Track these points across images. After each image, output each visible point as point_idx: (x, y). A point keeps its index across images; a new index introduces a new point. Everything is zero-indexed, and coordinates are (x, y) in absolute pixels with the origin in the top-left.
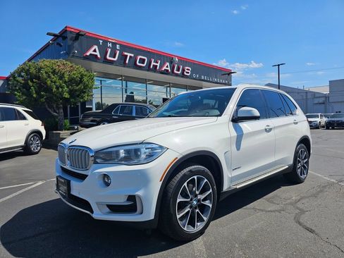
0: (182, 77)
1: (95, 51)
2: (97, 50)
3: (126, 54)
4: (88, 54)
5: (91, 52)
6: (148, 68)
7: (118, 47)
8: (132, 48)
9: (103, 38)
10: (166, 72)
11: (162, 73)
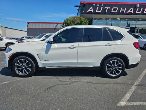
0: (142, 15)
1: (91, 9)
2: (92, 9)
3: (106, 8)
4: (88, 11)
5: (89, 10)
6: (118, 13)
7: (102, 5)
8: (109, 4)
9: (95, 3)
10: (130, 13)
11: (127, 14)
